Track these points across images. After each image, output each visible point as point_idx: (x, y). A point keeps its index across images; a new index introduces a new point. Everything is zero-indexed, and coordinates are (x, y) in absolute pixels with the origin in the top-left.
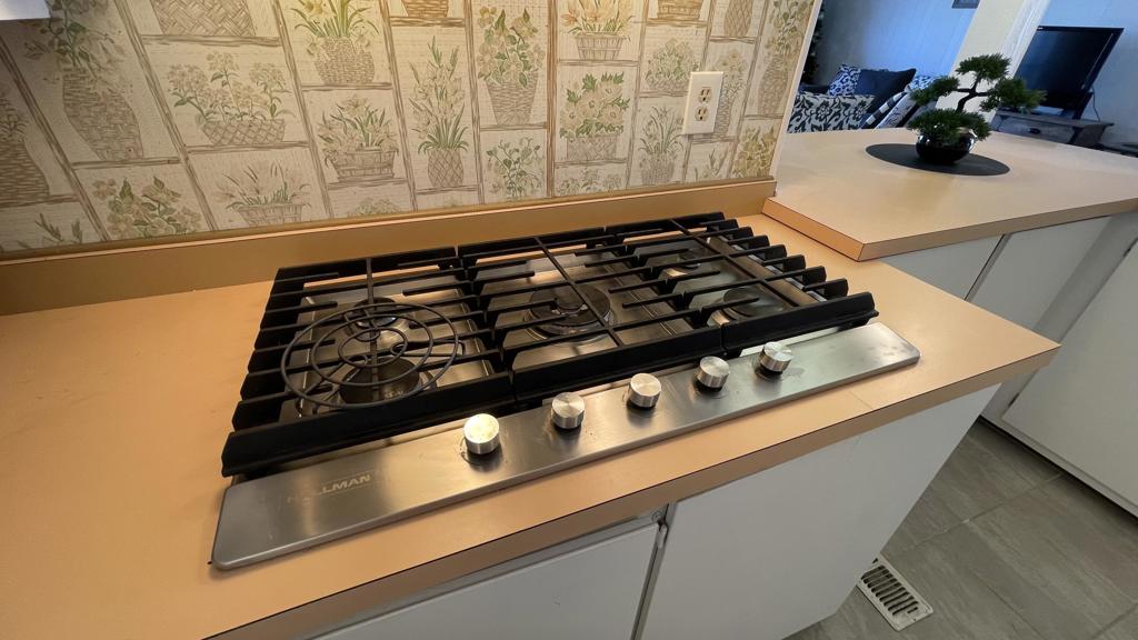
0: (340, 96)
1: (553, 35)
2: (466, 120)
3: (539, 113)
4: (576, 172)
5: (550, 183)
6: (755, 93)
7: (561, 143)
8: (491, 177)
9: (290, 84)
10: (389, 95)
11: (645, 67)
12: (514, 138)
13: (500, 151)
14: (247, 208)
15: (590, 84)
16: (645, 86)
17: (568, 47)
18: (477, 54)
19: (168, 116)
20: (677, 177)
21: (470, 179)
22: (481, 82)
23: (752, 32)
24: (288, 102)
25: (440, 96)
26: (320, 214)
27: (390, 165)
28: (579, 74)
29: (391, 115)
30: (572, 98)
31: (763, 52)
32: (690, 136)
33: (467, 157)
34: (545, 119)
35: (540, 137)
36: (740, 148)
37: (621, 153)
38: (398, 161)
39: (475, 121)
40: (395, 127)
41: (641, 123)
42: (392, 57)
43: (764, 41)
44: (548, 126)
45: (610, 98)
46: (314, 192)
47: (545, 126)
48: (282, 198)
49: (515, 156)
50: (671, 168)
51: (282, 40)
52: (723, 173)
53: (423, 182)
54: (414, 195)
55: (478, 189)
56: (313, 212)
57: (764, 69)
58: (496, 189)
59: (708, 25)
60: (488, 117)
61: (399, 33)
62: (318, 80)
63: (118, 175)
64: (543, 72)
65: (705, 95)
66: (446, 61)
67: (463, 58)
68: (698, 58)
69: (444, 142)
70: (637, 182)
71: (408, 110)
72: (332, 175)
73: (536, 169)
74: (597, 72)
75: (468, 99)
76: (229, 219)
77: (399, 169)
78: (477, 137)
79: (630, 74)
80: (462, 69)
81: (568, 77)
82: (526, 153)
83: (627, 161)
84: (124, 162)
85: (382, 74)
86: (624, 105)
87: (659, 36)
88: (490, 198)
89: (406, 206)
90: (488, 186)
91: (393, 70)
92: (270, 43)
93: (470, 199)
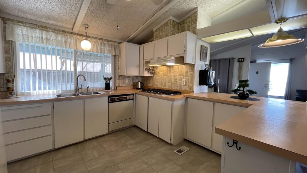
1: (172, 77)
2: (167, 82)
3: (171, 82)
4: (173, 87)
19: (155, 80)
22: (168, 79)
23: (188, 76)
25: (165, 80)
28: (174, 79)
32: (183, 85)
33: (166, 85)
36: (189, 87)
37: (177, 86)
40: (163, 82)
41: (178, 83)
45: (176, 81)
50: (182, 88)
51: (159, 77)
52: (187, 90)
56: (158, 87)
57: (190, 79)
65: (184, 81)
68: (183, 78)
70: (178, 89)
72: (160, 84)
77: (163, 85)
82: (170, 85)
87: (179, 77)
91: (163, 78)
93: (166, 88)
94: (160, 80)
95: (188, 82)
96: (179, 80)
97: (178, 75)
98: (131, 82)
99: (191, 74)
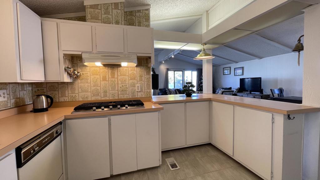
1: (118, 82)
2: (108, 90)
4: (122, 95)
5: (118, 97)
6: (146, 86)
7: (119, 92)
8: (110, 96)
9: (90, 86)
10: (100, 87)
11: (130, 84)
12: (113, 92)
14: (83, 98)
15: (123, 86)
16: (130, 86)
17: (120, 82)
18: (109, 83)
19: (78, 89)
20: (136, 97)
21: (108, 96)
22: (110, 86)
23: (143, 80)
24: (89, 88)
25: (105, 87)
27: (99, 94)
28: (121, 85)
30: (120, 87)
31: (145, 82)
32: (137, 92)
33: (108, 94)
36: (145, 93)
37: (128, 93)
38: (100, 94)
39: (109, 90)
40: (100, 90)
41: (130, 90)
42: (100, 84)
43: (145, 81)
44: (118, 90)
45: (125, 87)
46: (90, 97)
48: (87, 97)
50: (135, 95)
52: (144, 96)
53: (102, 96)
54: (101, 97)
55: (109, 97)
56: (89, 99)
57: (146, 84)
59: (137, 80)
60: (110, 89)
61: (101, 82)
62: (93, 86)
63: (72, 95)
64: (117, 85)
65: (138, 87)
66: (106, 84)
68: (136, 83)
69: (105, 92)
70: (130, 97)
71: (101, 89)
72: (92, 95)
73: (116, 95)
74: (123, 85)
75: (108, 88)
76: (81, 99)
77: (100, 95)
78: (109, 92)
79: (128, 85)
80: (108, 85)
82: (115, 93)
83: (129, 94)
84: (73, 93)
85: (99, 85)
86: (127, 88)
87: (131, 81)
88: (111, 98)
89: (100, 99)
90: (110, 97)
91: (100, 85)
92: (89, 83)
94: (93, 88)
95: (144, 87)
97: (129, 79)
98: (10, 99)
99: (147, 78)
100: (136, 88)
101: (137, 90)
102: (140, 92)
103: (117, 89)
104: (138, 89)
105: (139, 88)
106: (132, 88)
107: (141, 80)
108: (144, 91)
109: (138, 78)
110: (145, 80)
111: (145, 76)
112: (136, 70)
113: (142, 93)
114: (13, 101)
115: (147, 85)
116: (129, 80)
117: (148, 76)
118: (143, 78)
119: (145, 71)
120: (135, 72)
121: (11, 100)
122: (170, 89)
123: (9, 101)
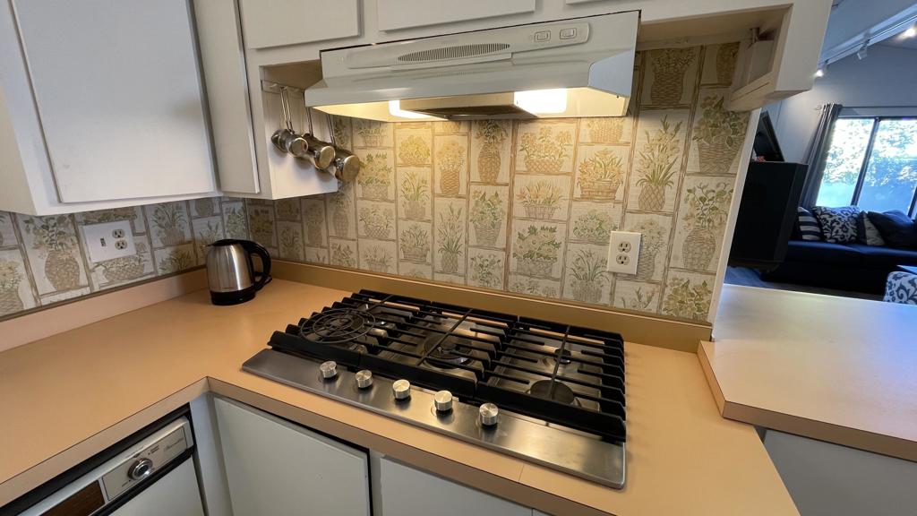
0: (411, 223)
1: (511, 205)
2: (462, 241)
4: (524, 280)
5: (506, 283)
6: (678, 249)
7: (513, 261)
8: (471, 272)
9: (394, 217)
10: (430, 225)
11: (572, 227)
12: (485, 253)
13: (478, 259)
14: (370, 262)
15: (533, 231)
17: (519, 210)
18: (470, 211)
19: (357, 224)
20: (605, 300)
21: (461, 270)
22: (471, 223)
23: (668, 207)
24: (393, 224)
25: (452, 228)
26: (394, 272)
27: (425, 256)
28: (526, 225)
29: (429, 234)
30: (521, 237)
31: (681, 223)
32: (614, 274)
33: (461, 261)
34: (504, 246)
35: (501, 256)
36: (668, 291)
37: (556, 273)
38: (429, 254)
39: (467, 242)
40: (430, 239)
41: (571, 259)
42: (433, 209)
43: (681, 215)
44: (506, 250)
45: (547, 240)
46: (394, 261)
47: (504, 250)
48: (383, 262)
49: (486, 263)
50: (599, 294)
51: (395, 201)
52: (653, 307)
53: (439, 267)
54: (434, 272)
55: (465, 276)
56: (392, 270)
57: (685, 235)
58: (474, 278)
59: (624, 203)
60: (473, 241)
61: (438, 200)
62: (404, 217)
63: (338, 242)
64: (504, 222)
65: (624, 247)
66: (456, 213)
67: (464, 212)
68: (617, 223)
69: (451, 249)
70: (569, 296)
71: (437, 233)
72: (402, 256)
73: (498, 273)
74: (538, 225)
75: (464, 231)
76: (364, 266)
77: (429, 259)
78: (466, 250)
79: (561, 228)
80: (463, 217)
81: (520, 226)
82: (492, 263)
83: (561, 280)
84: (342, 238)
85: (428, 216)
86: (557, 246)
88: (471, 283)
89: (429, 277)
90: (470, 276)
91: (433, 215)
92: (391, 202)
93: (460, 281)
94: (405, 226)
95: (664, 250)
96: (573, 236)
97: (572, 194)
98: (153, 250)
99: (699, 193)
100: (611, 253)
101: (612, 265)
102: (630, 277)
103: (501, 243)
104: (622, 260)
105: (633, 255)
106: (586, 247)
107: (651, 203)
108: (657, 277)
109: (635, 191)
110: (685, 209)
111: (690, 182)
112: (626, 137)
113: (646, 288)
114: (164, 254)
115: (689, 240)
116: (573, 200)
117: (712, 182)
118: (670, 192)
119: (694, 145)
120: (620, 153)
121: (157, 253)
122: (825, 211)
123: (147, 256)
